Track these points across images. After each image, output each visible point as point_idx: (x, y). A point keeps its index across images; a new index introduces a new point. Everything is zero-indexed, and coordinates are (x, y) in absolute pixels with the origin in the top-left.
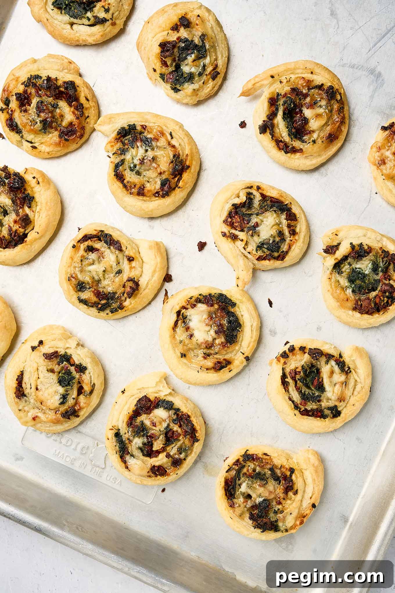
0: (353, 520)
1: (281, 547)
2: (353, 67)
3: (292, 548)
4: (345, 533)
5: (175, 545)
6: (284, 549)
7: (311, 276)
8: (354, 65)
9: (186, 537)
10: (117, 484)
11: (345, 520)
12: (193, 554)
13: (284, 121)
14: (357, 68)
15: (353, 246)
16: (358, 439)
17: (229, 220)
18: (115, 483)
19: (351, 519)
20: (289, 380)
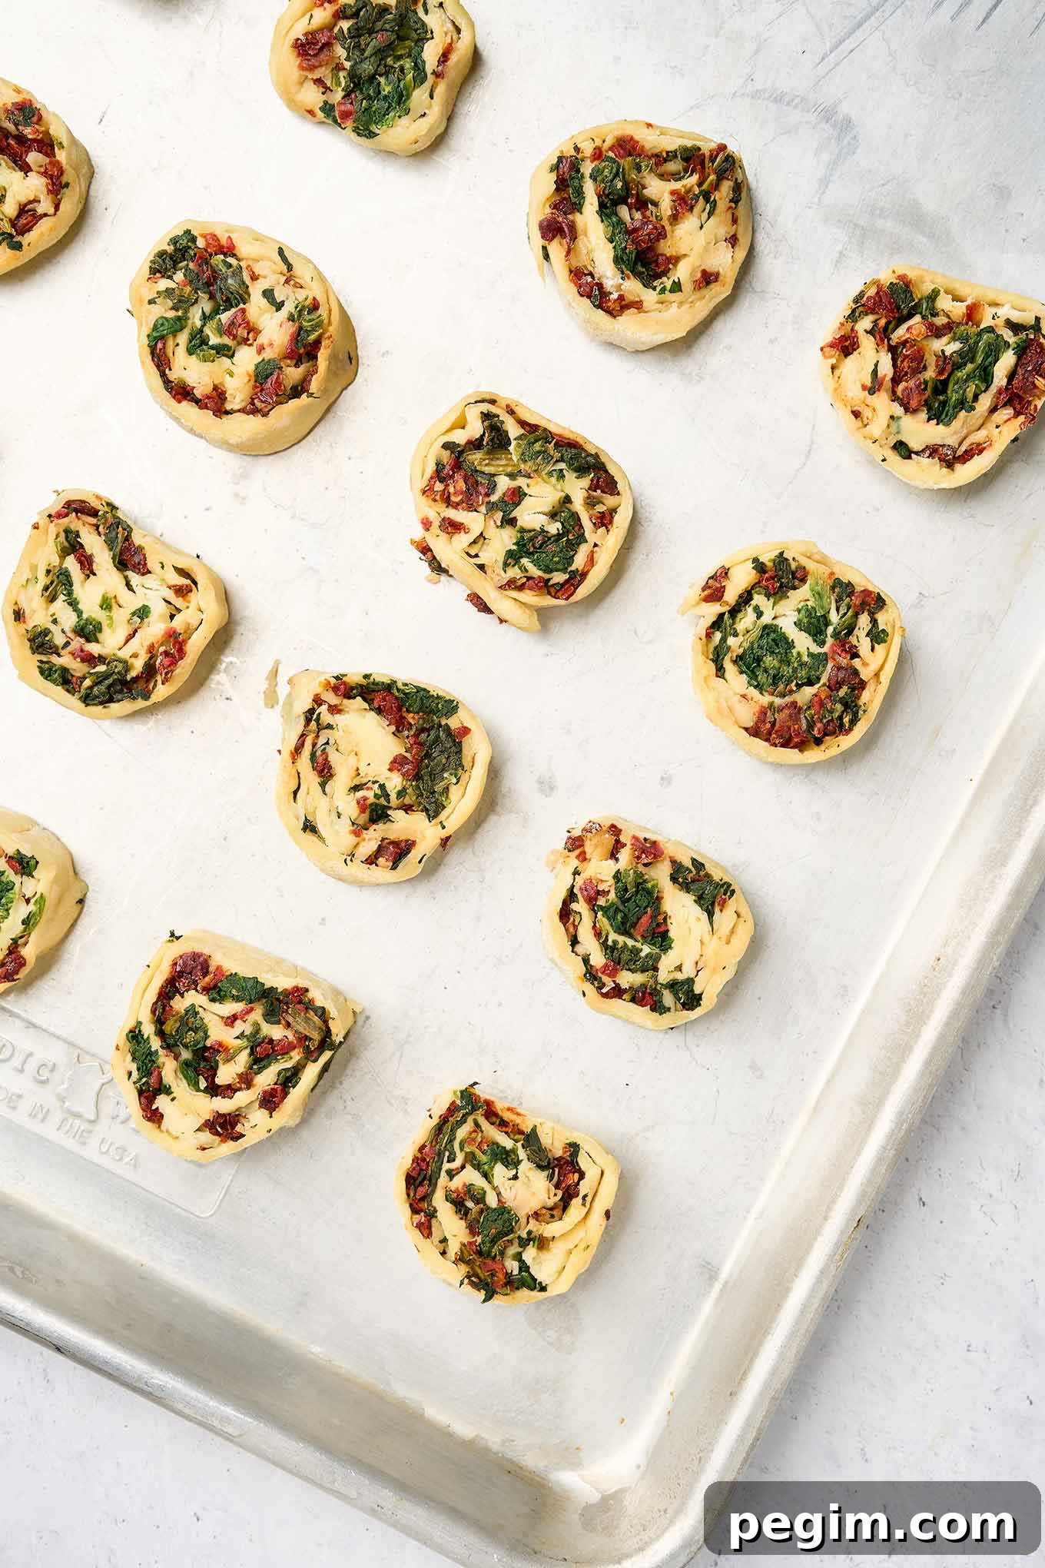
0: (731, 1276)
1: (544, 1340)
2: (778, 99)
3: (573, 1343)
4: (707, 1307)
5: (272, 1323)
6: (551, 1344)
7: (651, 641)
8: (783, 95)
9: (301, 1304)
10: (127, 1164)
11: (710, 1272)
12: (316, 1349)
13: (602, 221)
14: (788, 104)
15: (759, 567)
16: (753, 1067)
17: (439, 487)
18: (121, 1159)
19: (724, 1274)
20: (580, 906)
